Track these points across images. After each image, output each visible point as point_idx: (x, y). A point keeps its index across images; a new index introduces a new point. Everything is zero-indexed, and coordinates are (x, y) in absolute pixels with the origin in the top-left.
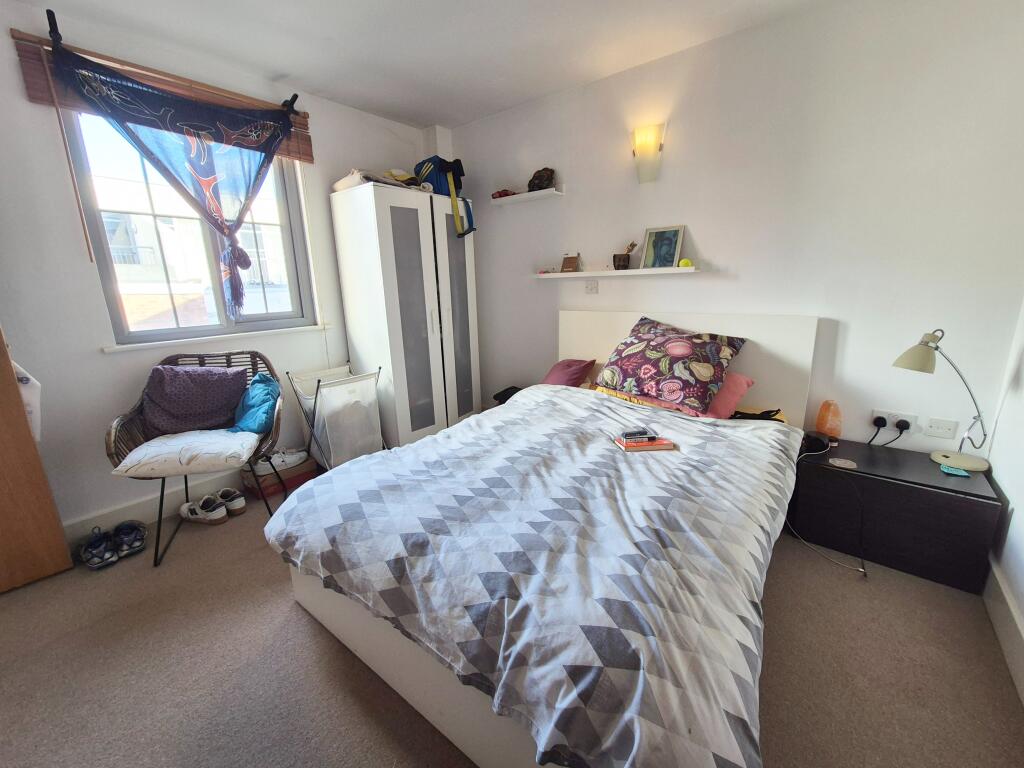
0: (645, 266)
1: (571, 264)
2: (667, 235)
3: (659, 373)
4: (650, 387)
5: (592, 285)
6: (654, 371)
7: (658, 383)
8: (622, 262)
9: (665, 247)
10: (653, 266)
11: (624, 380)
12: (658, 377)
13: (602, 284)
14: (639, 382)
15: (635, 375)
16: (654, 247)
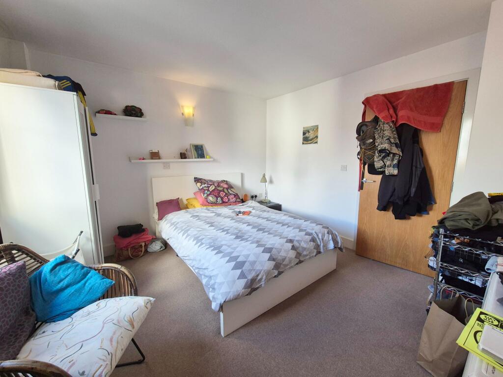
0: (195, 158)
1: (155, 155)
2: (199, 147)
3: (226, 194)
4: (225, 199)
5: (166, 166)
6: (225, 194)
7: (227, 197)
8: (183, 156)
9: (200, 151)
10: (198, 158)
11: (217, 199)
12: (227, 195)
13: (171, 165)
14: (222, 199)
15: (220, 196)
16: (196, 151)
